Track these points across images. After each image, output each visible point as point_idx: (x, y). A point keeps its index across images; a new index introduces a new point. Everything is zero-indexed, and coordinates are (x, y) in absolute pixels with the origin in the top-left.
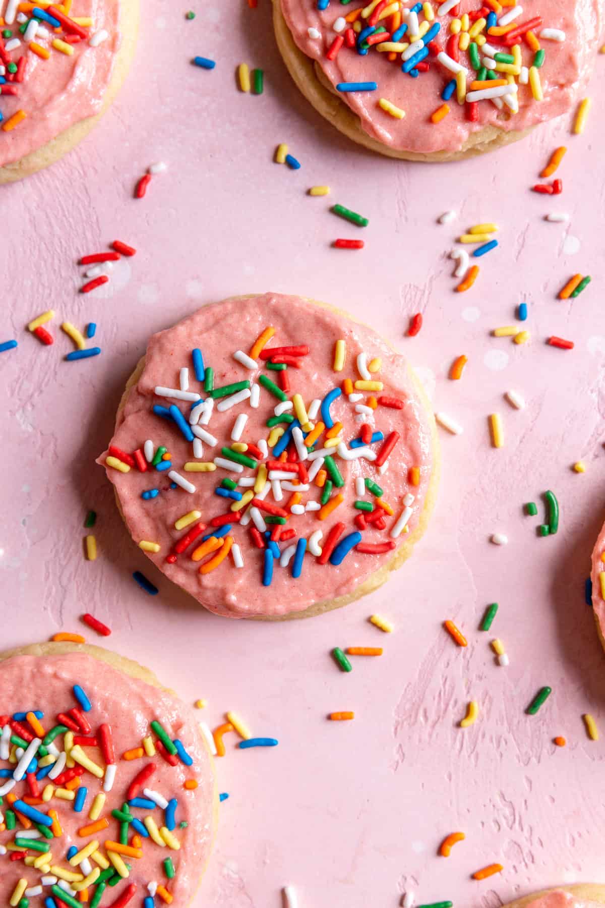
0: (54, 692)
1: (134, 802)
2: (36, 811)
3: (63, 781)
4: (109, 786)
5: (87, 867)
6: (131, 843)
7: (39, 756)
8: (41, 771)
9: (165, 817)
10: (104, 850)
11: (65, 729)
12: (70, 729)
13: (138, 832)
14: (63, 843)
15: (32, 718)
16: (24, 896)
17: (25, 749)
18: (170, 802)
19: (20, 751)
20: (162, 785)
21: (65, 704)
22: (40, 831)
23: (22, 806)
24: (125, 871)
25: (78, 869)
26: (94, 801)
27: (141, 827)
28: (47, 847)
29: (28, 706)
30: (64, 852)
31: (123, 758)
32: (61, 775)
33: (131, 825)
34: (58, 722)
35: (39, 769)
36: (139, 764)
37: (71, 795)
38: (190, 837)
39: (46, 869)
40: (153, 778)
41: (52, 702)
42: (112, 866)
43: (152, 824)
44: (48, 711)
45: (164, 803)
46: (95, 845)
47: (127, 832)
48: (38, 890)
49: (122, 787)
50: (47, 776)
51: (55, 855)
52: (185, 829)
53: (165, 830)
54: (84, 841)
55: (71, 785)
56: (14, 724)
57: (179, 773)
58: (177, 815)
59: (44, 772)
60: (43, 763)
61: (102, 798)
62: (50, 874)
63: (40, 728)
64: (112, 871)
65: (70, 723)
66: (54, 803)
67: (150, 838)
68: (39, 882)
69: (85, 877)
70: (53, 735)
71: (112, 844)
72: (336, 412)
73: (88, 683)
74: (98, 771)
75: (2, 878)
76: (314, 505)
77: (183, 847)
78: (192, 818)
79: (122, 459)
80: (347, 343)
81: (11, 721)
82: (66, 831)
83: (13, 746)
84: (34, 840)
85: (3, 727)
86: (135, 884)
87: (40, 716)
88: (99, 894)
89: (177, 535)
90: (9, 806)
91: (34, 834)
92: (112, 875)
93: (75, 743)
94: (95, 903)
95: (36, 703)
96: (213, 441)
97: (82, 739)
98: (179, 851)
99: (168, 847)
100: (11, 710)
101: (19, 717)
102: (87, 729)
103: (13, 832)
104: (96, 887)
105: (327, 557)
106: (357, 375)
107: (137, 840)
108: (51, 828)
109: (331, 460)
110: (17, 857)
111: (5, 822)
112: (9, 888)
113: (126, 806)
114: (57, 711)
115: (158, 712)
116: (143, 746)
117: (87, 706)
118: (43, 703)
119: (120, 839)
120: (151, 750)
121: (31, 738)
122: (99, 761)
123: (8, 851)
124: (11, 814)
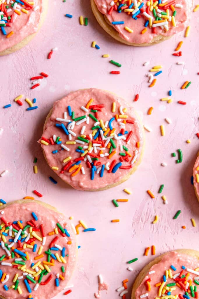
0: (26, 215)
1: (52, 248)
2: (21, 252)
3: (29, 243)
4: (44, 244)
5: (37, 269)
6: (51, 262)
7: (22, 235)
8: (22, 240)
9: (62, 253)
10: (43, 264)
11: (29, 226)
12: (31, 226)
13: (53, 258)
14: (29, 262)
15: (19, 223)
16: (17, 279)
17: (17, 233)
18: (63, 248)
19: (16, 233)
20: (61, 243)
21: (29, 218)
22: (22, 258)
23: (17, 250)
24: (49, 270)
25: (35, 270)
26: (39, 248)
27: (54, 256)
28: (25, 263)
29: (17, 219)
30: (30, 265)
31: (48, 235)
32: (29, 240)
33: (51, 256)
34: (27, 224)
35: (22, 239)
36: (53, 237)
37: (32, 247)
38: (69, 259)
39: (24, 270)
40: (58, 241)
41: (25, 217)
42: (45, 269)
43: (58, 255)
44: (24, 221)
45: (61, 249)
46: (40, 262)
47: (50, 258)
48: (22, 277)
49: (48, 244)
50: (24, 241)
51: (27, 266)
52: (68, 257)
53: (62, 257)
54: (36, 261)
55: (32, 244)
56: (14, 225)
57: (66, 239)
58: (65, 252)
59: (23, 240)
60: (23, 237)
61: (42, 248)
62: (26, 272)
63: (21, 226)
64: (45, 271)
65: (31, 224)
66: (27, 249)
67: (57, 260)
68: (22, 274)
69: (37, 273)
70: (26, 228)
71: (45, 262)
72: (113, 125)
73: (36, 212)
74: (40, 239)
75: (10, 274)
76: (107, 154)
77: (67, 262)
78: (70, 253)
79: (46, 141)
80: (116, 103)
81: (12, 224)
82: (30, 258)
83: (13, 232)
84: (21, 261)
85: (10, 226)
86: (52, 274)
87: (22, 222)
88: (41, 278)
89: (64, 164)
90: (13, 251)
91: (20, 259)
92: (45, 272)
93: (33, 230)
94: (40, 280)
95: (20, 218)
96: (75, 135)
97: (35, 229)
98: (66, 264)
99: (63, 263)
100: (12, 220)
101: (15, 223)
102: (37, 226)
103: (13, 259)
104: (40, 276)
105: (111, 171)
106: (120, 113)
107: (53, 261)
108: (26, 257)
109: (112, 140)
110: (15, 267)
111: (11, 256)
112: (13, 277)
113: (49, 250)
114: (27, 221)
115: (59, 220)
116: (54, 231)
117: (37, 219)
118: (22, 218)
119: (47, 260)
120: (57, 232)
121: (19, 229)
122: (41, 236)
123: (12, 265)
124: (13, 253)
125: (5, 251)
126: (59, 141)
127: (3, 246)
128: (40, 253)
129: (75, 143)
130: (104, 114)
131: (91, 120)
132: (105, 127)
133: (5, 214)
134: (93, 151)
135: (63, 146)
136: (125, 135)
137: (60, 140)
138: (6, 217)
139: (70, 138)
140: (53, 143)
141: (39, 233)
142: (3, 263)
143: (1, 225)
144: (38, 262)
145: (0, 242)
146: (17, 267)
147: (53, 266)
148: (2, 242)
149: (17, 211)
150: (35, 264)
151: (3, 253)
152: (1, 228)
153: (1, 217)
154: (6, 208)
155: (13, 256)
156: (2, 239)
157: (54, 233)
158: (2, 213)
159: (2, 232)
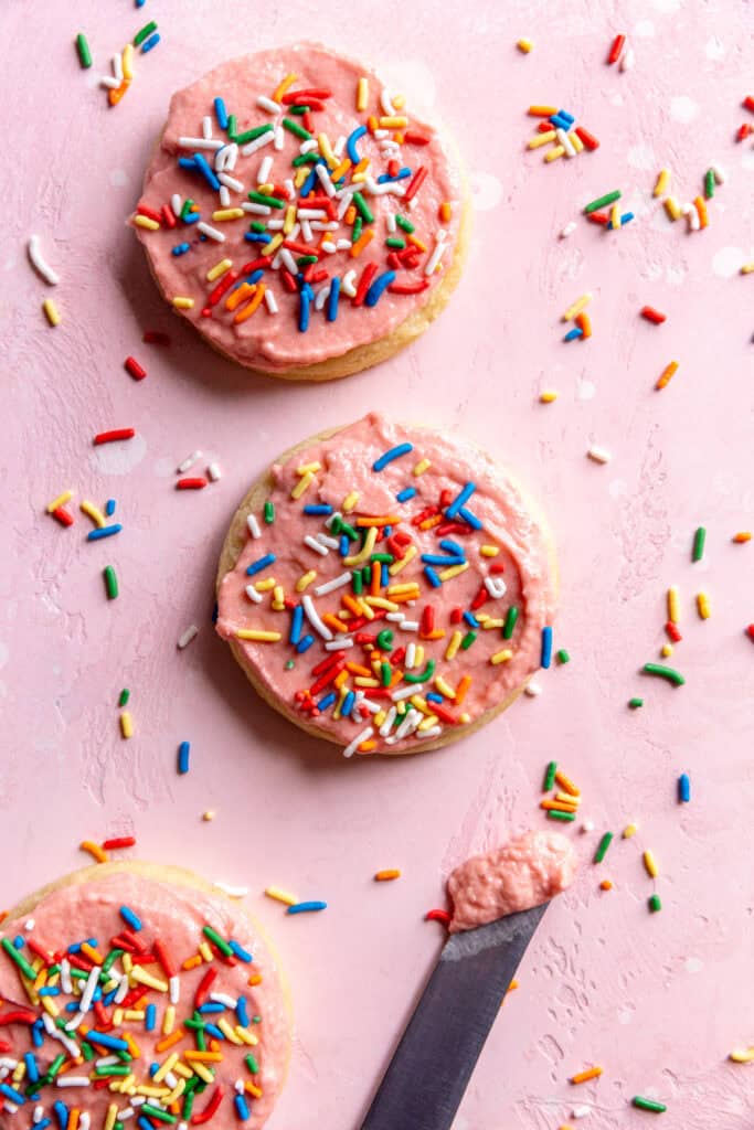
0: (103, 917)
1: (205, 1008)
2: (109, 1038)
3: (130, 1002)
4: (175, 998)
5: (171, 1080)
6: (209, 1049)
7: (101, 983)
8: (107, 998)
9: (237, 1016)
10: (186, 1062)
11: (120, 952)
12: (126, 950)
13: (213, 1037)
14: (143, 1064)
15: (87, 948)
16: (117, 1121)
17: (87, 979)
18: (239, 1001)
19: (82, 983)
20: (230, 986)
21: (117, 928)
22: (119, 1056)
23: (96, 1036)
24: (208, 1076)
25: (164, 1084)
26: (165, 1015)
27: (217, 1031)
28: (128, 1070)
29: (80, 937)
30: (146, 1071)
31: (183, 969)
32: (127, 997)
33: (206, 1032)
34: (113, 946)
35: (105, 995)
36: (201, 972)
37: (140, 1015)
38: (266, 1029)
39: (132, 1091)
40: (217, 982)
41: (105, 928)
42: (195, 1074)
43: (225, 1025)
44: (102, 940)
45: (233, 1003)
46: (175, 1056)
47: (203, 1039)
48: (130, 1112)
49: (189, 997)
50: (113, 1002)
51: (139, 1075)
52: (259, 1023)
53: (240, 1029)
54: (162, 1057)
55: (138, 1005)
56: (72, 957)
57: (241, 973)
58: (248, 1012)
59: (110, 998)
60: (106, 989)
61: (172, 1011)
62: (137, 1094)
63: (97, 955)
64: (197, 1079)
65: (125, 945)
66: (125, 1025)
67: (227, 1040)
68: (129, 1104)
69: (172, 1090)
70: (110, 960)
71: (191, 1054)
72: (363, 149)
73: (135, 903)
74: (162, 986)
75: (93, 1107)
76: (345, 243)
77: (261, 1041)
78: (263, 1012)
79: (152, 217)
80: (369, 81)
81: (67, 955)
82: (144, 1051)
83: (74, 979)
84: (114, 1065)
85: (60, 963)
86: (222, 1085)
87: (94, 943)
88: (189, 1104)
89: (211, 287)
90: (83, 1038)
91: (113, 1060)
92: (198, 1084)
93: (134, 963)
94: (187, 1112)
95: (88, 932)
96: (239, 186)
97: (140, 957)
98: (258, 1045)
99: (246, 1045)
100: (65, 944)
101: (74, 949)
102: (143, 948)
103: (92, 1063)
104: (185, 1096)
105: (362, 299)
106: (382, 112)
107: (215, 1044)
108: (128, 1051)
109: (359, 196)
110: (101, 1083)
111: (82, 1054)
112: (103, 1116)
113: (197, 1014)
114: (110, 936)
115: (208, 917)
116: (200, 953)
117: (138, 926)
118: (95, 930)
119: (197, 1047)
120: (209, 956)
121: (90, 967)
122: (161, 976)
123: (92, 1081)
124: (86, 1045)
125: (59, 1041)
126: (191, 212)
127: (51, 1027)
128: (169, 1029)
129: (240, 212)
130: (333, 119)
131: (291, 137)
132: (335, 153)
133: (40, 928)
134: (301, 236)
135: (203, 226)
136: (402, 181)
137: (195, 208)
138: (44, 936)
139: (226, 198)
140: (172, 220)
141: (154, 967)
142: (62, 1082)
143: (31, 964)
144: (169, 1056)
145: (41, 1019)
146: (107, 1086)
147: (217, 1061)
148: (46, 1018)
149: (74, 912)
150: (163, 1064)
151: (56, 1049)
152: (34, 975)
153: (28, 938)
154: (39, 907)
155: (89, 1054)
156: (43, 1008)
157: (199, 959)
158: (30, 925)
159: (39, 985)
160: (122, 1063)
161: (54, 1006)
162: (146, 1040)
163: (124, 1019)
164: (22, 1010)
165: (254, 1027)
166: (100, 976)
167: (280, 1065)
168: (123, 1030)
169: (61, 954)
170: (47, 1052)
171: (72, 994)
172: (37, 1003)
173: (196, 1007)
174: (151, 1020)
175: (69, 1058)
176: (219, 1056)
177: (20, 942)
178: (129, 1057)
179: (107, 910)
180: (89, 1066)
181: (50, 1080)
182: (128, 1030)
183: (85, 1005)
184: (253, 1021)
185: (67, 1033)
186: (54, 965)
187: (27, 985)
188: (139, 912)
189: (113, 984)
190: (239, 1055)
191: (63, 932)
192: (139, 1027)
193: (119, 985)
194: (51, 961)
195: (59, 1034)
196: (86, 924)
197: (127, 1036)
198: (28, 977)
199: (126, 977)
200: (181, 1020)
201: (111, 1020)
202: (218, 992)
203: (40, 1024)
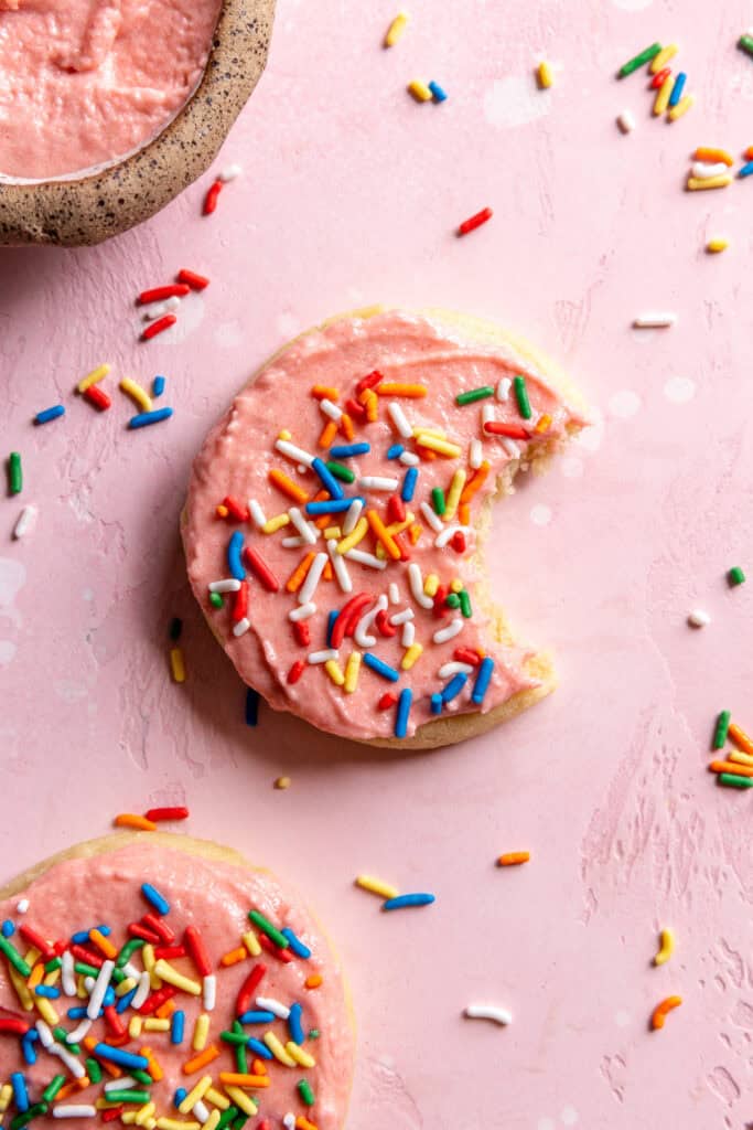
0: (118, 898)
1: (248, 1016)
2: (125, 1054)
3: (150, 1009)
4: (211, 1004)
5: (202, 1111)
6: (252, 1071)
7: (114, 982)
8: (121, 1001)
9: (290, 1029)
10: (221, 1087)
11: (140, 942)
12: (148, 940)
13: (258, 1055)
14: (166, 1089)
15: (97, 936)
17: (96, 978)
18: (293, 1008)
19: (90, 981)
20: (281, 989)
21: (136, 912)
22: (134, 1077)
23: (107, 1050)
24: (250, 1106)
25: (192, 1116)
26: (196, 1025)
27: (262, 1048)
28: (147, 1096)
29: (88, 924)
30: (170, 1098)
31: (222, 966)
32: (147, 1002)
33: (250, 1049)
34: (131, 935)
35: (118, 999)
36: (245, 970)
37: (165, 1024)
38: (325, 1048)
39: (151, 1124)
40: (265, 983)
41: (121, 912)
42: (233, 1103)
43: (274, 1040)
44: (116, 927)
45: (284, 1011)
46: (207, 1081)
47: (244, 1059)
49: (228, 1002)
50: (129, 1007)
51: (160, 1104)
52: (316, 1038)
53: (292, 1045)
54: (191, 1080)
55: (162, 1011)
56: (76, 948)
57: (296, 971)
58: (303, 1024)
59: (125, 1002)
60: (121, 990)
61: (205, 1020)
63: (110, 947)
64: (235, 1111)
65: (146, 932)
67: (276, 1061)
69: (202, 1125)
70: (127, 952)
71: (229, 1076)
73: (159, 880)
74: (194, 987)
77: (319, 1062)
78: (323, 1024)
81: (71, 945)
82: (168, 1072)
83: (79, 976)
84: (128, 1090)
85: (61, 955)
86: (267, 1121)
87: (106, 929)
90: (89, 1054)
91: (127, 1082)
92: (237, 1116)
93: (157, 957)
95: (98, 917)
97: (165, 950)
98: (315, 1068)
99: (300, 1067)
100: (68, 932)
101: (80, 939)
102: (169, 937)
103: (101, 1085)
107: (259, 1065)
108: (147, 1071)
110: (109, 1114)
111: (87, 1074)
113: (238, 1024)
114: (129, 921)
115: (254, 899)
116: (244, 945)
117: (164, 909)
118: (107, 915)
119: (237, 1069)
120: (256, 948)
121: (99, 962)
122: (192, 974)
123: (98, 1111)
124: (92, 1062)
125: (57, 1058)
127: (47, 1037)
128: (201, 1043)
133: (34, 908)
138: (40, 922)
141: (184, 963)
142: (60, 1111)
143: (24, 957)
144: (199, 1081)
145: (34, 1028)
146: (119, 1118)
147: (262, 1087)
148: (41, 1026)
149: (80, 890)
150: (191, 1091)
151: (54, 1068)
152: (27, 970)
153: (20, 923)
154: (34, 884)
155: (96, 1074)
156: (38, 1014)
157: (242, 952)
158: (24, 905)
159: (34, 983)
160: (140, 1086)
161: (52, 1011)
162: (171, 1059)
163: (144, 1030)
164: (10, 1017)
165: (311, 1044)
166: (113, 971)
167: (342, 1096)
168: (142, 1045)
169: (63, 944)
170: (42, 1072)
171: (76, 996)
172: (30, 1006)
173: (237, 1015)
174: (178, 1031)
175: (70, 1078)
176: (265, 1080)
177: (9, 927)
178: (147, 1078)
179: (123, 889)
180: (95, 1091)
181: (45, 1108)
182: (149, 1044)
183: (94, 1010)
184: (310, 1036)
185: (67, 1046)
186: (53, 957)
187: (18, 983)
188: (167, 892)
189: (131, 983)
190: (290, 1080)
191: (65, 917)
192: (163, 1040)
193: (138, 986)
194: (51, 951)
195: (57, 1048)
196: (98, 907)
197: (147, 1051)
198: (18, 972)
199: (146, 974)
200: (216, 1034)
201: (127, 1030)
202: (266, 997)
203: (33, 1035)
